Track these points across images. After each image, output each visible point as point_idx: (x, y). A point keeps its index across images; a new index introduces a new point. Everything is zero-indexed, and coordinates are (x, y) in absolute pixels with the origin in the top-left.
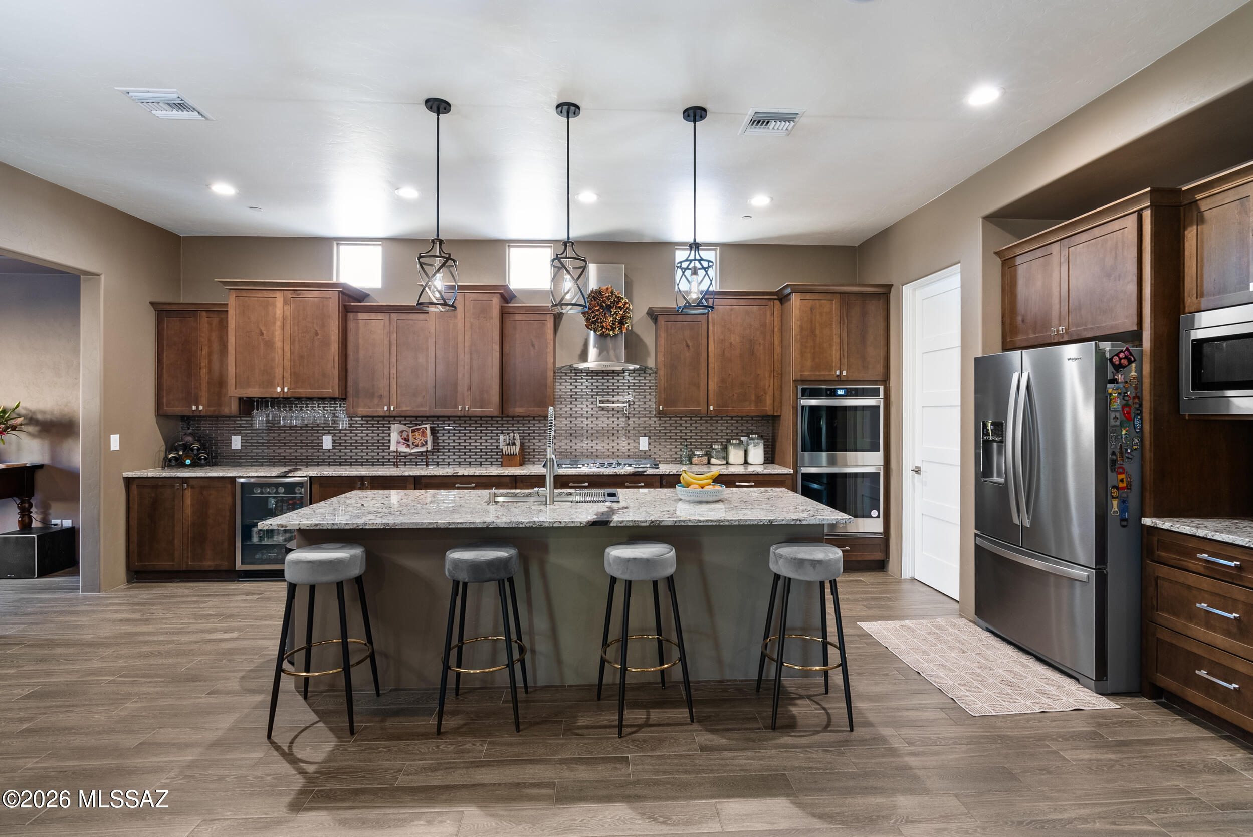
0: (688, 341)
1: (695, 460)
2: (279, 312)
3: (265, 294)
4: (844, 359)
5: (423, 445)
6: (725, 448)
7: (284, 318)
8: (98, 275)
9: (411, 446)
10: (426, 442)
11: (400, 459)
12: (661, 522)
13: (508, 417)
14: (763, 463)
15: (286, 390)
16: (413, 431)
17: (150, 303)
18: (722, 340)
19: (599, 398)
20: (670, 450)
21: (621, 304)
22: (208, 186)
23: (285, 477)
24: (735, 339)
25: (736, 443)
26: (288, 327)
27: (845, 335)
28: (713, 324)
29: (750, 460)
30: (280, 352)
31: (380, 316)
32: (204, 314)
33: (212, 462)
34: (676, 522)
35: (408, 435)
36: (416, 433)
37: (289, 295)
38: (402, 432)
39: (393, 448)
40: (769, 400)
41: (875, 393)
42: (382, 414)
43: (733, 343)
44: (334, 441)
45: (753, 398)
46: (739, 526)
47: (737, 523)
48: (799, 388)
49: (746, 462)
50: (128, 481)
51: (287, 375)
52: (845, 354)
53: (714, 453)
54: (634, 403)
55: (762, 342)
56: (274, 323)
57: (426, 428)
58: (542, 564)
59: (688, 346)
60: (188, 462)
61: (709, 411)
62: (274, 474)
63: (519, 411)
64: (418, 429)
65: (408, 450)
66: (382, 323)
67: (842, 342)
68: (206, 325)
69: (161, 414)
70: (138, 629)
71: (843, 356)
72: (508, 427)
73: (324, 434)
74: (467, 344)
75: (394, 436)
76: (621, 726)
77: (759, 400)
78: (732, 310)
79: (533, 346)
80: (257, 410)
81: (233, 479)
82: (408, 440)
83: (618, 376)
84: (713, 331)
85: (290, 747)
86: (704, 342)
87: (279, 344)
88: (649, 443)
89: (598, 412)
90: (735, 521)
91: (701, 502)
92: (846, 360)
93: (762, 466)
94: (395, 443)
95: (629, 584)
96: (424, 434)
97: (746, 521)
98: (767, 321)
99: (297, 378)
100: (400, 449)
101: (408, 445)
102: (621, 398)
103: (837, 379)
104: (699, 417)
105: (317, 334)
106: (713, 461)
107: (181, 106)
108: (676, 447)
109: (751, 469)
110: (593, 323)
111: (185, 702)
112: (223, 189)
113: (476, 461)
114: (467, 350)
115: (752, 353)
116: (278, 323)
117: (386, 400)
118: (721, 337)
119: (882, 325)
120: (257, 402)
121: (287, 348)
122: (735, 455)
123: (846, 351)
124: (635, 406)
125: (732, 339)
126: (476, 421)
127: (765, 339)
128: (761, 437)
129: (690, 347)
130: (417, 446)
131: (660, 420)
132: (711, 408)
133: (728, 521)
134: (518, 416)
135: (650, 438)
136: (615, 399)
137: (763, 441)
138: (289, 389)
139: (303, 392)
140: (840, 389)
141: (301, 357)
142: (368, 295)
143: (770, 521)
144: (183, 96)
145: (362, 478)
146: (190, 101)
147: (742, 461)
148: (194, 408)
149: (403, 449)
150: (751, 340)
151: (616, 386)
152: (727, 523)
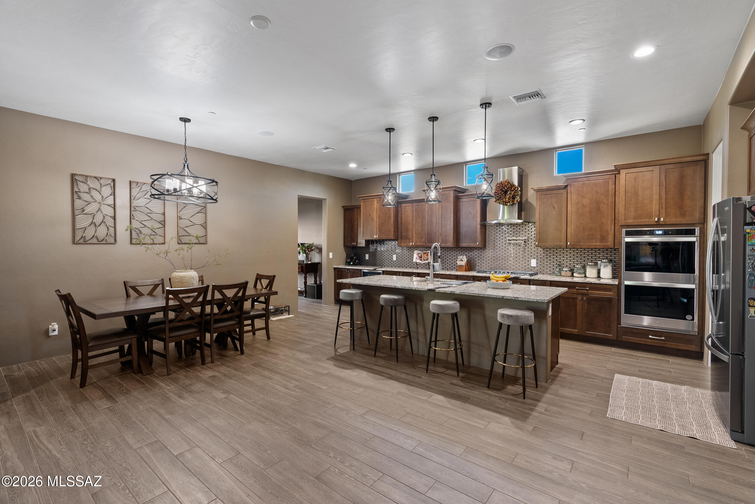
0: (555, 205)
1: (563, 273)
2: (375, 206)
3: (371, 200)
4: (662, 209)
5: (427, 260)
6: (584, 267)
7: (377, 209)
8: (326, 199)
9: (423, 260)
10: (428, 259)
11: (417, 265)
12: (455, 292)
13: (459, 247)
14: (611, 278)
15: (377, 237)
16: (424, 254)
17: (342, 206)
18: (577, 203)
19: (508, 238)
20: (550, 267)
21: (513, 189)
22: (348, 165)
23: (375, 270)
24: (586, 201)
25: (591, 265)
26: (378, 212)
27: (663, 194)
28: (571, 193)
29: (601, 276)
30: (376, 222)
31: (409, 205)
32: (356, 209)
33: (360, 264)
34: (461, 292)
35: (421, 255)
36: (425, 255)
37: (378, 199)
38: (419, 254)
39: (414, 260)
40: (611, 238)
41: (691, 232)
42: (410, 246)
43: (584, 204)
44: (397, 257)
45: (599, 236)
46: (488, 297)
47: (487, 296)
48: (624, 230)
49: (599, 277)
50: (335, 269)
51: (378, 231)
52: (664, 206)
53: (575, 270)
54: (528, 241)
55: (606, 202)
56: (374, 211)
57: (428, 252)
58: (421, 306)
59: (554, 208)
60: (352, 263)
61: (567, 245)
62: (372, 269)
63: (464, 244)
64: (426, 253)
65: (421, 262)
66: (410, 207)
67: (660, 198)
68: (356, 213)
69: (345, 246)
70: (328, 316)
71: (662, 208)
72: (459, 253)
73: (394, 254)
74: (440, 214)
75: (415, 256)
76: (427, 370)
77: (603, 239)
78: (584, 184)
79: (471, 213)
80: (371, 244)
81: (361, 270)
82: (421, 258)
83: (520, 226)
84: (571, 198)
85: (337, 349)
86: (565, 205)
87: (375, 219)
88: (537, 263)
89: (508, 246)
90: (486, 295)
91: (494, 288)
92: (664, 211)
93: (611, 280)
94: (416, 258)
95: (438, 315)
96: (427, 255)
97: (491, 295)
98: (610, 189)
99: (380, 231)
100: (417, 261)
101: (421, 260)
102: (521, 238)
103: (655, 223)
104: (562, 249)
105: (387, 214)
106: (575, 274)
107: (327, 148)
108: (553, 266)
109: (602, 281)
110: (498, 200)
111: (324, 334)
112: (353, 165)
113: (450, 268)
114: (440, 217)
115: (598, 209)
116: (375, 211)
117: (411, 240)
118: (577, 201)
119: (699, 184)
120: (371, 241)
121: (378, 220)
122: (591, 272)
123: (664, 204)
124: (529, 242)
125: (584, 201)
126: (450, 249)
127: (608, 200)
128: (610, 261)
129: (556, 208)
130: (425, 260)
131: (544, 250)
132: (569, 243)
133: (483, 294)
134: (464, 248)
135: (537, 260)
136: (518, 238)
137: (611, 264)
138: (378, 236)
139: (383, 237)
140: (658, 230)
141: (382, 224)
142: (409, 195)
143: (502, 296)
144: (326, 146)
145: (399, 272)
146: (328, 146)
147: (596, 276)
148: (353, 244)
149: (419, 261)
150: (598, 202)
151: (518, 231)
152: (482, 296)
